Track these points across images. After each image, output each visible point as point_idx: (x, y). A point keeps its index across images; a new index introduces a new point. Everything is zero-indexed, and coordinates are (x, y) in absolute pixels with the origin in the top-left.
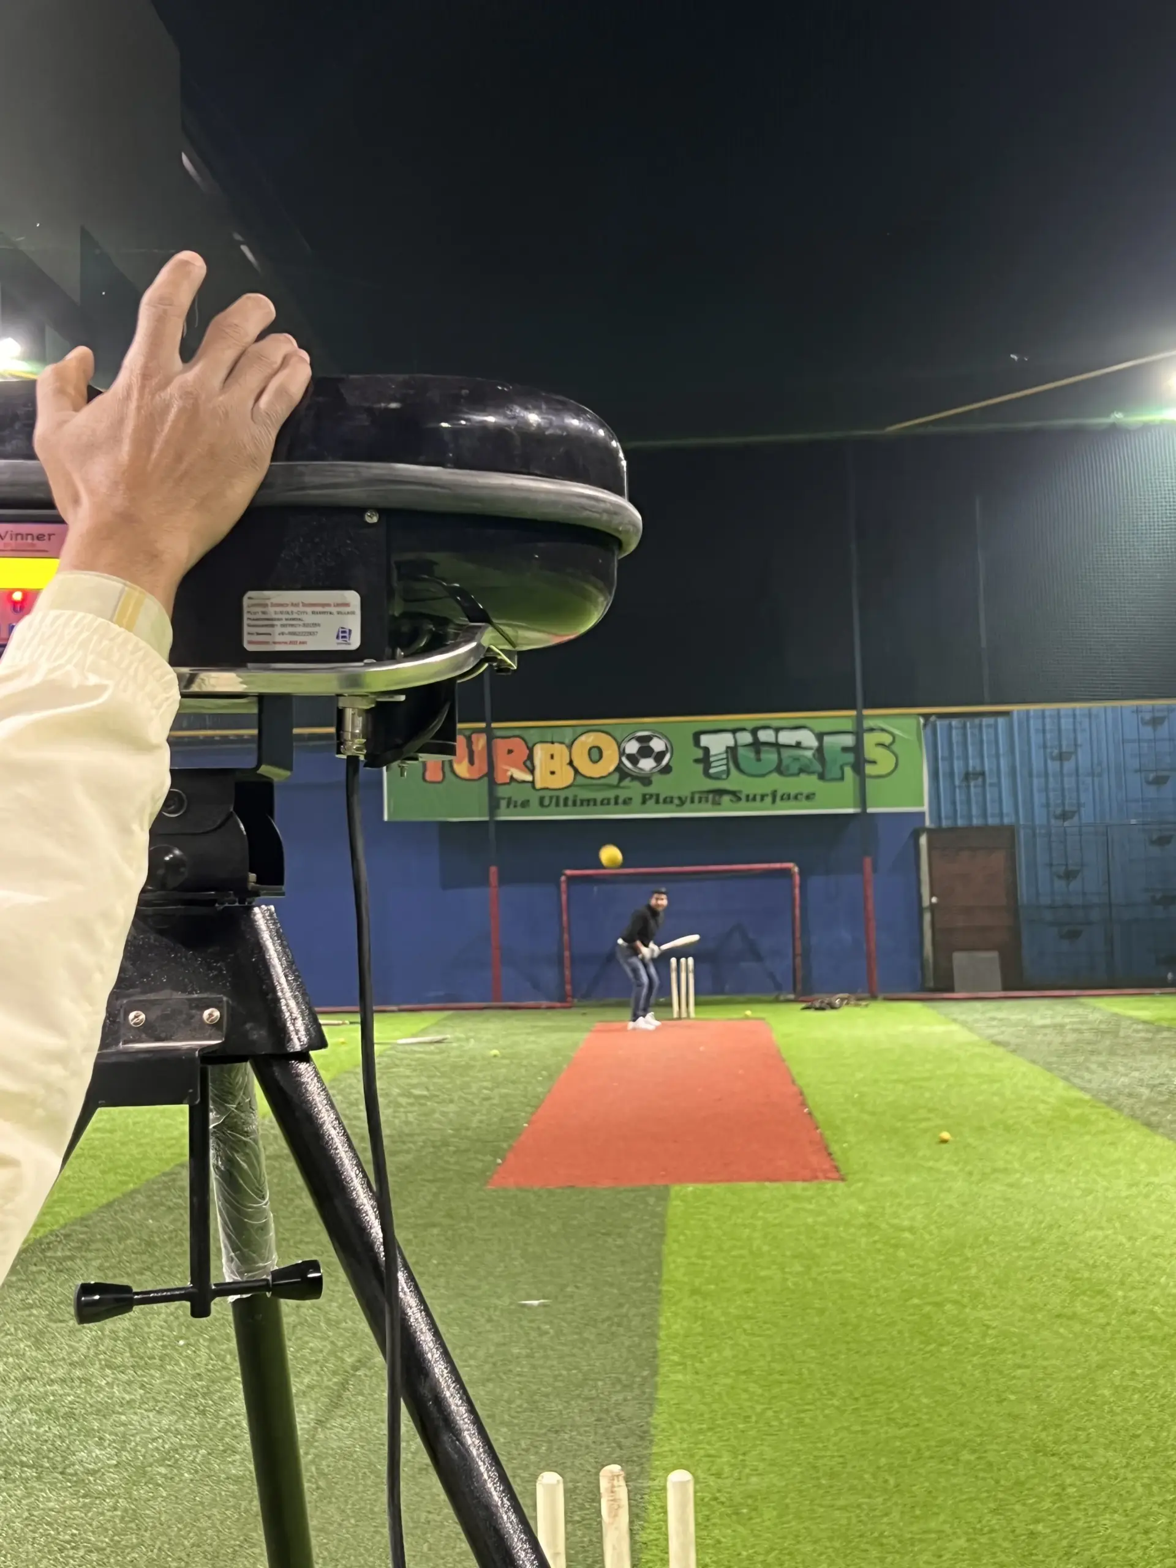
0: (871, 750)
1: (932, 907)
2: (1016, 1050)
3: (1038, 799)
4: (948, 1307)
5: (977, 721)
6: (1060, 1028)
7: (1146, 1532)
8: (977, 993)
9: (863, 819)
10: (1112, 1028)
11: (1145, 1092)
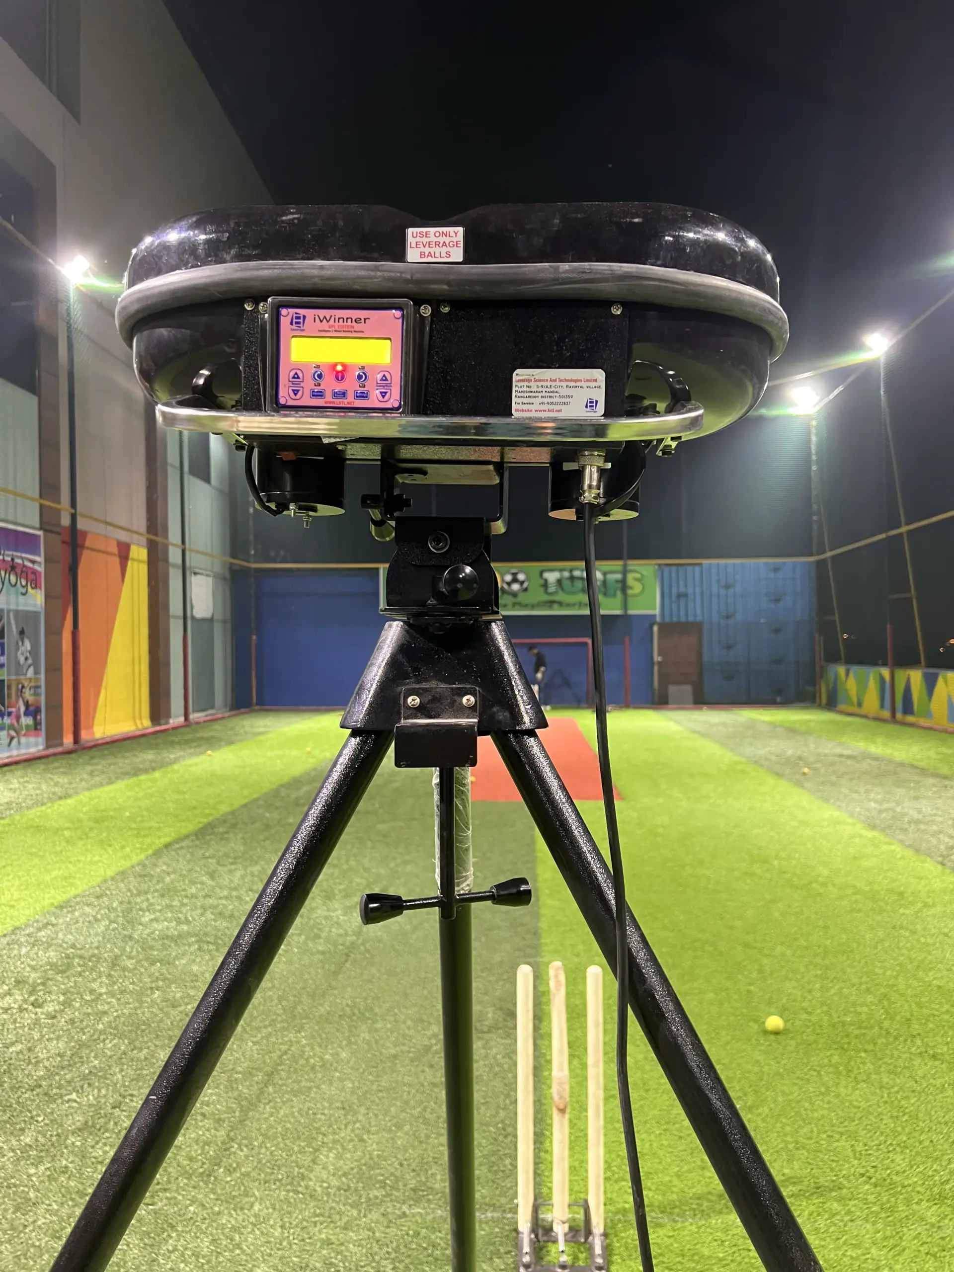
0: (630, 581)
1: (659, 663)
2: (704, 735)
3: (715, 608)
4: (687, 868)
5: (684, 568)
6: (724, 725)
7: (810, 991)
8: (681, 705)
9: (626, 617)
10: (752, 726)
11: (774, 758)
